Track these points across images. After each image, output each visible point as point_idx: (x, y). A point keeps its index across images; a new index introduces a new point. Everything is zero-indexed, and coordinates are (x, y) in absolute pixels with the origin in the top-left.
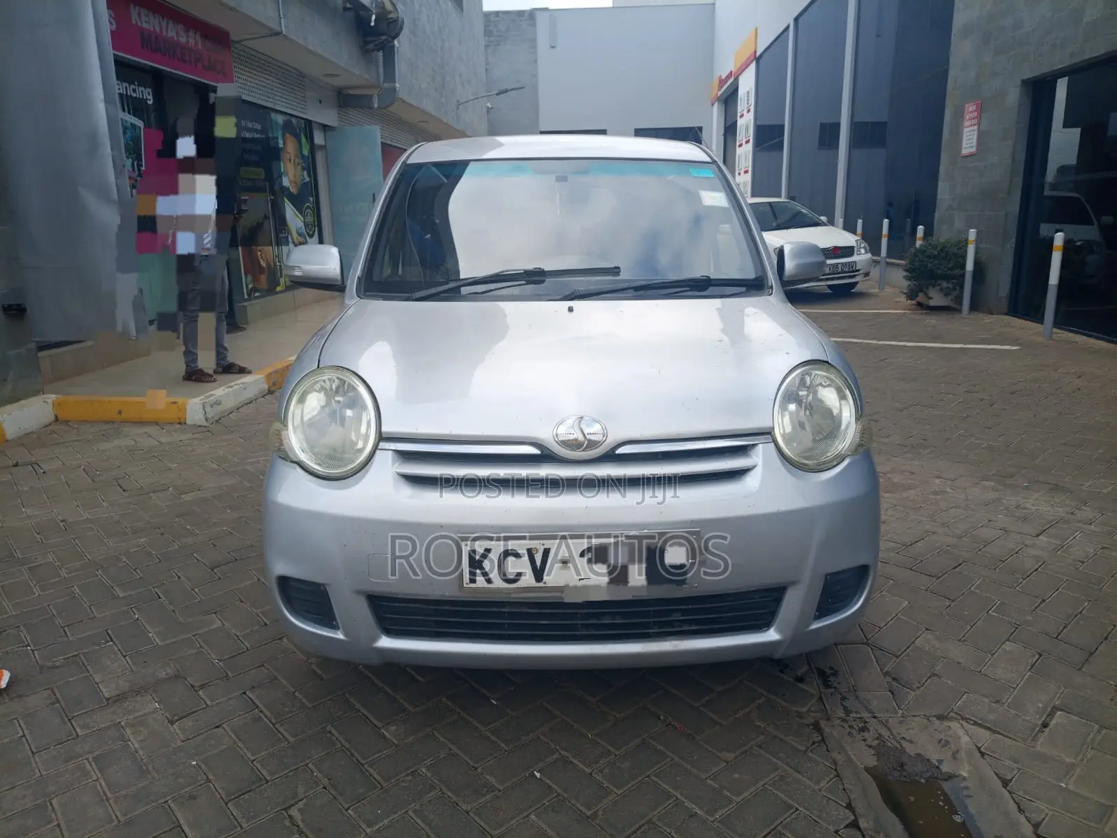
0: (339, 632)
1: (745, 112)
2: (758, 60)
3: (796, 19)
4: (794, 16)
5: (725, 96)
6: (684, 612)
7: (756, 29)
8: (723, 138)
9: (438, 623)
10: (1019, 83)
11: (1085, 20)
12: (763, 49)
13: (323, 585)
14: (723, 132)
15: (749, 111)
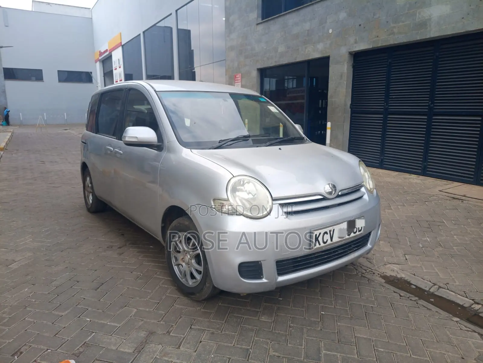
0: (264, 279)
1: (118, 68)
2: (123, 46)
3: (144, 32)
4: (144, 30)
5: (103, 60)
6: (354, 244)
7: (121, 33)
8: (103, 77)
9: (294, 267)
10: (256, 69)
11: (279, 51)
12: (125, 42)
13: (260, 261)
14: (103, 75)
15: (120, 67)
